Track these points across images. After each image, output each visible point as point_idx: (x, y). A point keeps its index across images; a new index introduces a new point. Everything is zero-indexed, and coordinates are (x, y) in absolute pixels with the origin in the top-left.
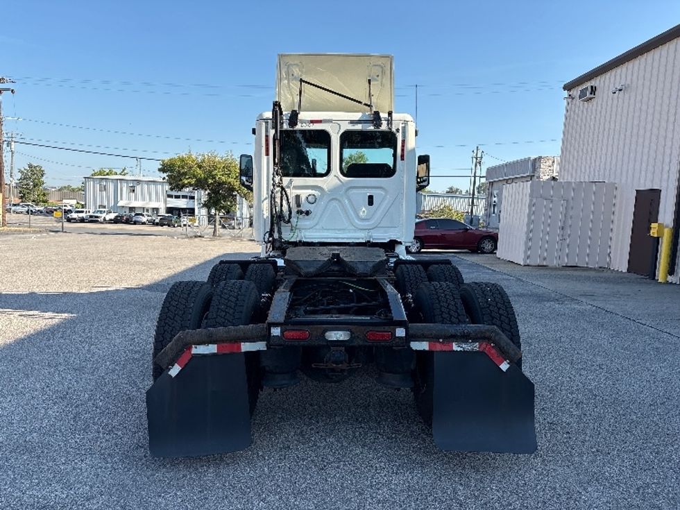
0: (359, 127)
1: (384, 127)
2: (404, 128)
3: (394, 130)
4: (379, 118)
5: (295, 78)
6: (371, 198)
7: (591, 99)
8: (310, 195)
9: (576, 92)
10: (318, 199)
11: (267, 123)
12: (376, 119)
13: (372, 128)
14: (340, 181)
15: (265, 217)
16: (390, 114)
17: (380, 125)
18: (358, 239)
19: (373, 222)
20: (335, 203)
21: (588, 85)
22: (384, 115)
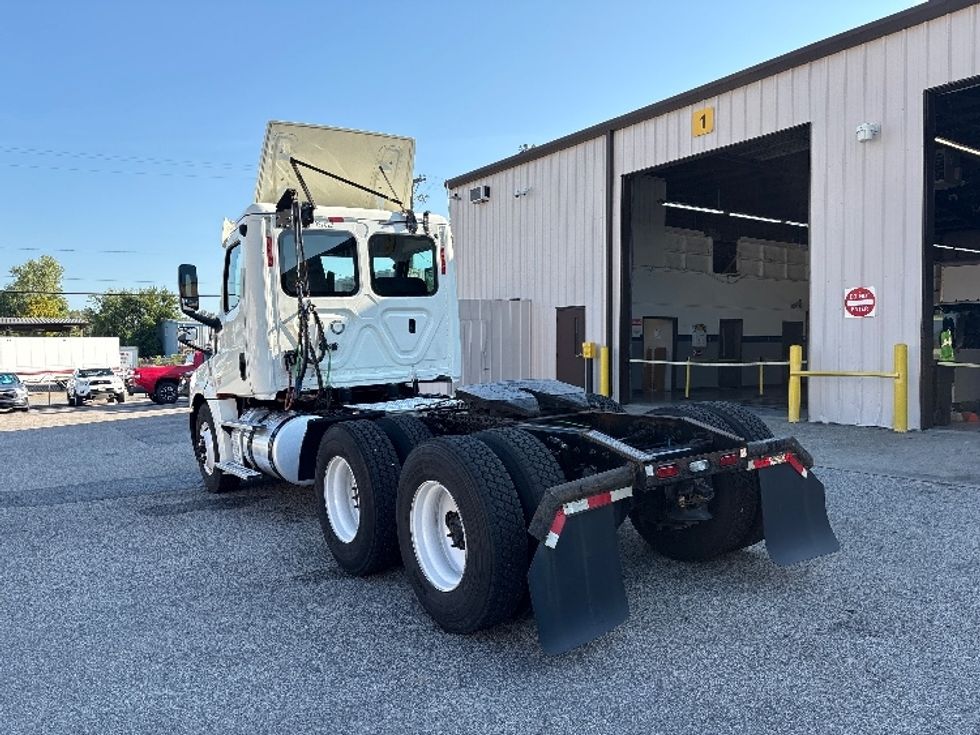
0: (391, 230)
1: (420, 231)
2: (442, 234)
3: (432, 235)
4: (414, 221)
5: (284, 157)
6: (412, 323)
7: (483, 201)
8: (335, 322)
9: (465, 191)
10: (346, 325)
11: (268, 220)
12: (410, 221)
13: (406, 231)
14: (374, 301)
15: (273, 355)
16: (426, 214)
17: (415, 230)
18: (401, 378)
19: (416, 355)
20: (368, 332)
21: (480, 184)
22: (419, 216)
